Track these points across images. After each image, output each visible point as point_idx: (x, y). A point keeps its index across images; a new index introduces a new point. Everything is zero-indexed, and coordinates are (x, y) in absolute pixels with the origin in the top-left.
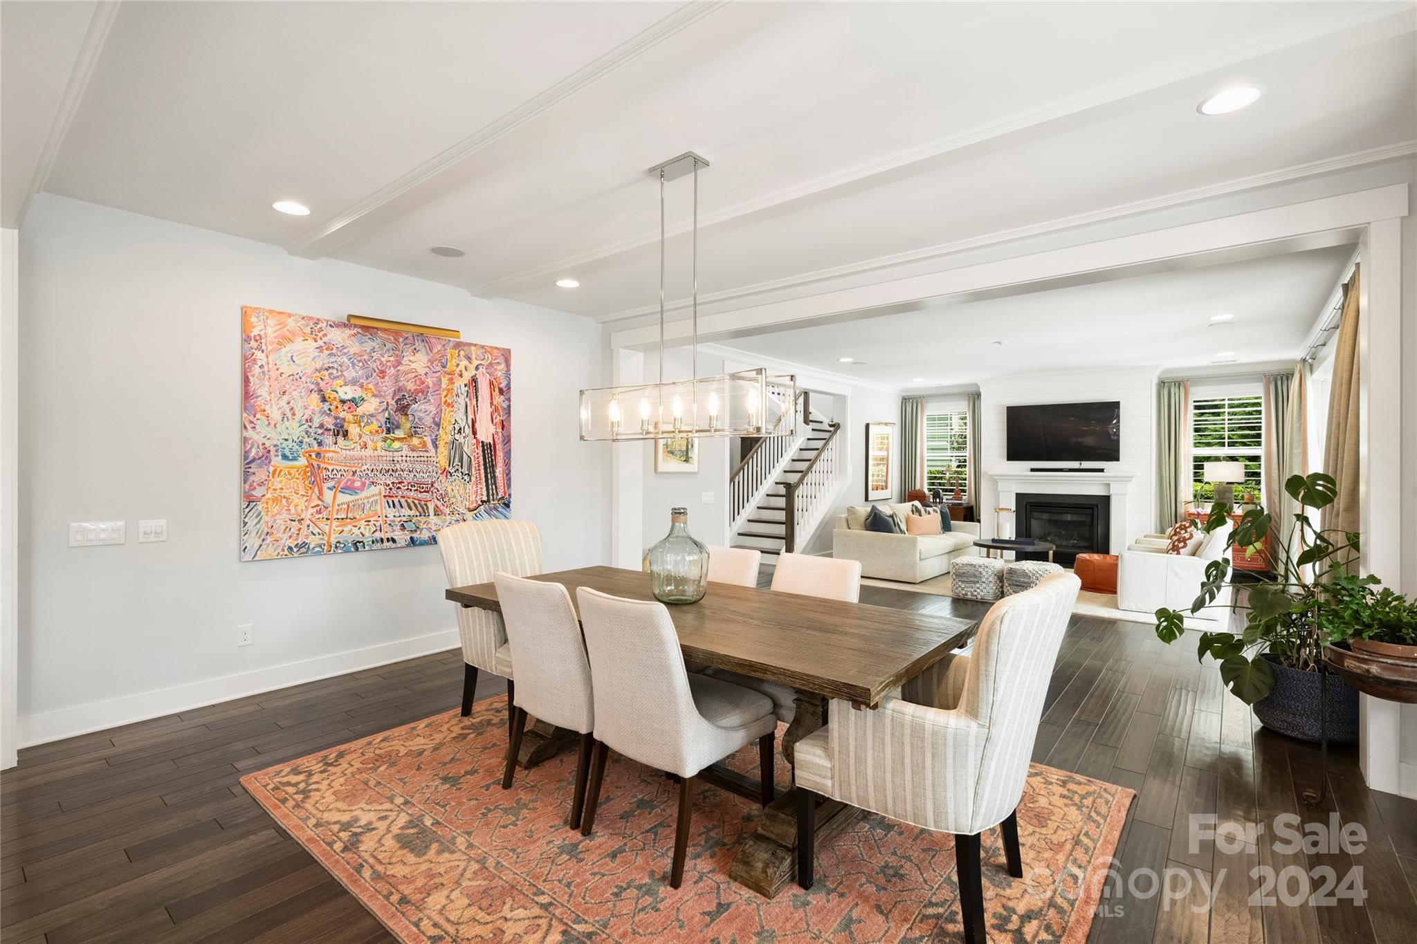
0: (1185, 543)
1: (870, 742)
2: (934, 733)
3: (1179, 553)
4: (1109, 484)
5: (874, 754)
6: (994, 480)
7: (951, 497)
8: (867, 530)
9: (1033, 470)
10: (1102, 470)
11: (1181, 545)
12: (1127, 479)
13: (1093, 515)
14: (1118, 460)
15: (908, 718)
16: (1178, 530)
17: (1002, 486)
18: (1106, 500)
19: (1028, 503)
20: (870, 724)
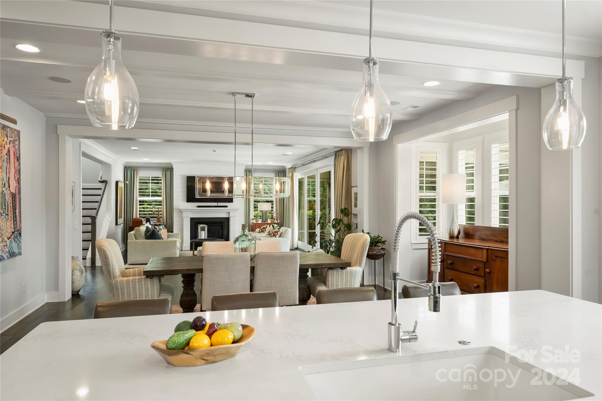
0: (278, 233)
1: (340, 280)
2: (355, 272)
3: (276, 237)
4: (230, 212)
5: (341, 282)
6: (181, 211)
7: (156, 221)
8: (146, 239)
9: (198, 207)
10: (226, 207)
11: (276, 234)
12: (236, 210)
13: (222, 226)
14: (233, 202)
15: (349, 270)
16: (263, 229)
17: (184, 214)
18: (228, 219)
19: (195, 222)
20: (340, 275)
